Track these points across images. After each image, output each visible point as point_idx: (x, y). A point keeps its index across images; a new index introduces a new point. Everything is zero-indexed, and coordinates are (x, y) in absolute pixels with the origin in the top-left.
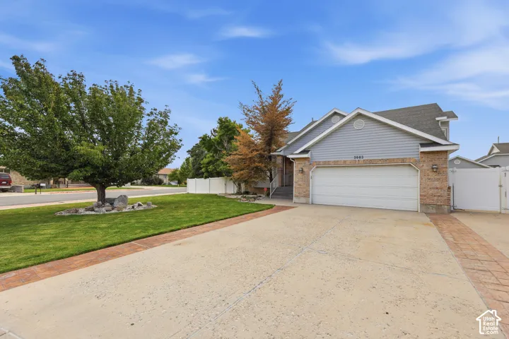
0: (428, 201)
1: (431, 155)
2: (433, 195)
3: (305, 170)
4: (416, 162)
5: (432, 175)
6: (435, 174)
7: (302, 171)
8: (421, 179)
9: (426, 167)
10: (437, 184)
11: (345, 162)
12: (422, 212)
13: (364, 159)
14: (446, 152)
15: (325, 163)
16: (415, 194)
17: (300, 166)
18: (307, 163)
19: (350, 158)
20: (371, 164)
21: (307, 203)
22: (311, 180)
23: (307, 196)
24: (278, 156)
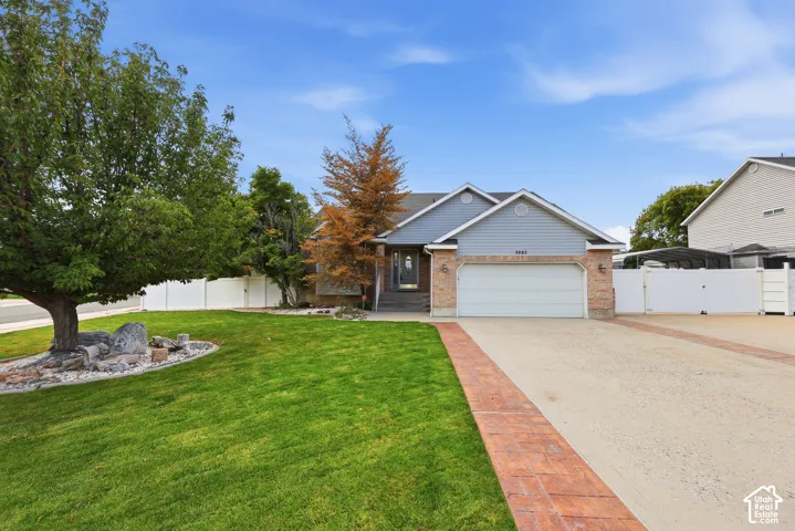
0: (596, 305)
1: (597, 254)
2: (600, 299)
3: (450, 267)
4: (583, 261)
5: (599, 276)
6: (601, 275)
7: (444, 269)
8: (588, 280)
9: (594, 266)
10: (603, 286)
11: (505, 257)
12: (591, 318)
13: (528, 254)
14: (610, 251)
15: (478, 258)
17: (442, 262)
18: (453, 258)
19: (511, 254)
20: (536, 261)
21: (452, 317)
22: (457, 283)
23: (453, 305)
24: (381, 244)
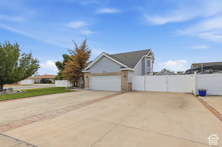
0: (123, 88)
2: (124, 86)
3: (88, 77)
4: (120, 74)
6: (125, 78)
7: (87, 77)
8: (121, 80)
9: (122, 75)
10: (125, 82)
11: (100, 73)
13: (106, 72)
15: (94, 74)
16: (120, 85)
17: (87, 75)
18: (89, 74)
19: (102, 72)
20: (108, 74)
21: (89, 90)
22: (90, 80)
23: (89, 87)
